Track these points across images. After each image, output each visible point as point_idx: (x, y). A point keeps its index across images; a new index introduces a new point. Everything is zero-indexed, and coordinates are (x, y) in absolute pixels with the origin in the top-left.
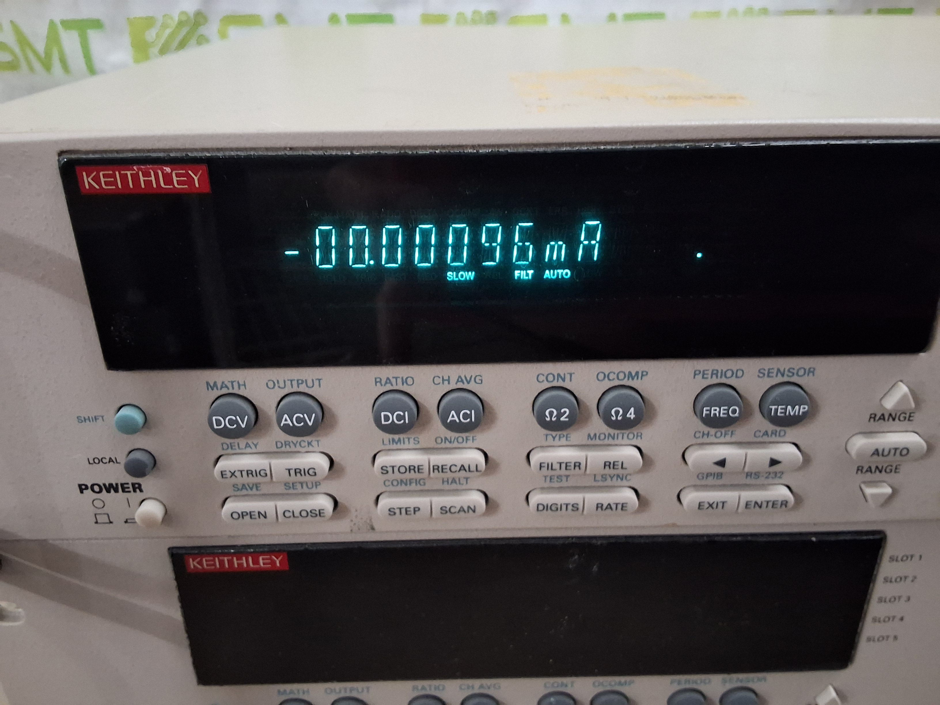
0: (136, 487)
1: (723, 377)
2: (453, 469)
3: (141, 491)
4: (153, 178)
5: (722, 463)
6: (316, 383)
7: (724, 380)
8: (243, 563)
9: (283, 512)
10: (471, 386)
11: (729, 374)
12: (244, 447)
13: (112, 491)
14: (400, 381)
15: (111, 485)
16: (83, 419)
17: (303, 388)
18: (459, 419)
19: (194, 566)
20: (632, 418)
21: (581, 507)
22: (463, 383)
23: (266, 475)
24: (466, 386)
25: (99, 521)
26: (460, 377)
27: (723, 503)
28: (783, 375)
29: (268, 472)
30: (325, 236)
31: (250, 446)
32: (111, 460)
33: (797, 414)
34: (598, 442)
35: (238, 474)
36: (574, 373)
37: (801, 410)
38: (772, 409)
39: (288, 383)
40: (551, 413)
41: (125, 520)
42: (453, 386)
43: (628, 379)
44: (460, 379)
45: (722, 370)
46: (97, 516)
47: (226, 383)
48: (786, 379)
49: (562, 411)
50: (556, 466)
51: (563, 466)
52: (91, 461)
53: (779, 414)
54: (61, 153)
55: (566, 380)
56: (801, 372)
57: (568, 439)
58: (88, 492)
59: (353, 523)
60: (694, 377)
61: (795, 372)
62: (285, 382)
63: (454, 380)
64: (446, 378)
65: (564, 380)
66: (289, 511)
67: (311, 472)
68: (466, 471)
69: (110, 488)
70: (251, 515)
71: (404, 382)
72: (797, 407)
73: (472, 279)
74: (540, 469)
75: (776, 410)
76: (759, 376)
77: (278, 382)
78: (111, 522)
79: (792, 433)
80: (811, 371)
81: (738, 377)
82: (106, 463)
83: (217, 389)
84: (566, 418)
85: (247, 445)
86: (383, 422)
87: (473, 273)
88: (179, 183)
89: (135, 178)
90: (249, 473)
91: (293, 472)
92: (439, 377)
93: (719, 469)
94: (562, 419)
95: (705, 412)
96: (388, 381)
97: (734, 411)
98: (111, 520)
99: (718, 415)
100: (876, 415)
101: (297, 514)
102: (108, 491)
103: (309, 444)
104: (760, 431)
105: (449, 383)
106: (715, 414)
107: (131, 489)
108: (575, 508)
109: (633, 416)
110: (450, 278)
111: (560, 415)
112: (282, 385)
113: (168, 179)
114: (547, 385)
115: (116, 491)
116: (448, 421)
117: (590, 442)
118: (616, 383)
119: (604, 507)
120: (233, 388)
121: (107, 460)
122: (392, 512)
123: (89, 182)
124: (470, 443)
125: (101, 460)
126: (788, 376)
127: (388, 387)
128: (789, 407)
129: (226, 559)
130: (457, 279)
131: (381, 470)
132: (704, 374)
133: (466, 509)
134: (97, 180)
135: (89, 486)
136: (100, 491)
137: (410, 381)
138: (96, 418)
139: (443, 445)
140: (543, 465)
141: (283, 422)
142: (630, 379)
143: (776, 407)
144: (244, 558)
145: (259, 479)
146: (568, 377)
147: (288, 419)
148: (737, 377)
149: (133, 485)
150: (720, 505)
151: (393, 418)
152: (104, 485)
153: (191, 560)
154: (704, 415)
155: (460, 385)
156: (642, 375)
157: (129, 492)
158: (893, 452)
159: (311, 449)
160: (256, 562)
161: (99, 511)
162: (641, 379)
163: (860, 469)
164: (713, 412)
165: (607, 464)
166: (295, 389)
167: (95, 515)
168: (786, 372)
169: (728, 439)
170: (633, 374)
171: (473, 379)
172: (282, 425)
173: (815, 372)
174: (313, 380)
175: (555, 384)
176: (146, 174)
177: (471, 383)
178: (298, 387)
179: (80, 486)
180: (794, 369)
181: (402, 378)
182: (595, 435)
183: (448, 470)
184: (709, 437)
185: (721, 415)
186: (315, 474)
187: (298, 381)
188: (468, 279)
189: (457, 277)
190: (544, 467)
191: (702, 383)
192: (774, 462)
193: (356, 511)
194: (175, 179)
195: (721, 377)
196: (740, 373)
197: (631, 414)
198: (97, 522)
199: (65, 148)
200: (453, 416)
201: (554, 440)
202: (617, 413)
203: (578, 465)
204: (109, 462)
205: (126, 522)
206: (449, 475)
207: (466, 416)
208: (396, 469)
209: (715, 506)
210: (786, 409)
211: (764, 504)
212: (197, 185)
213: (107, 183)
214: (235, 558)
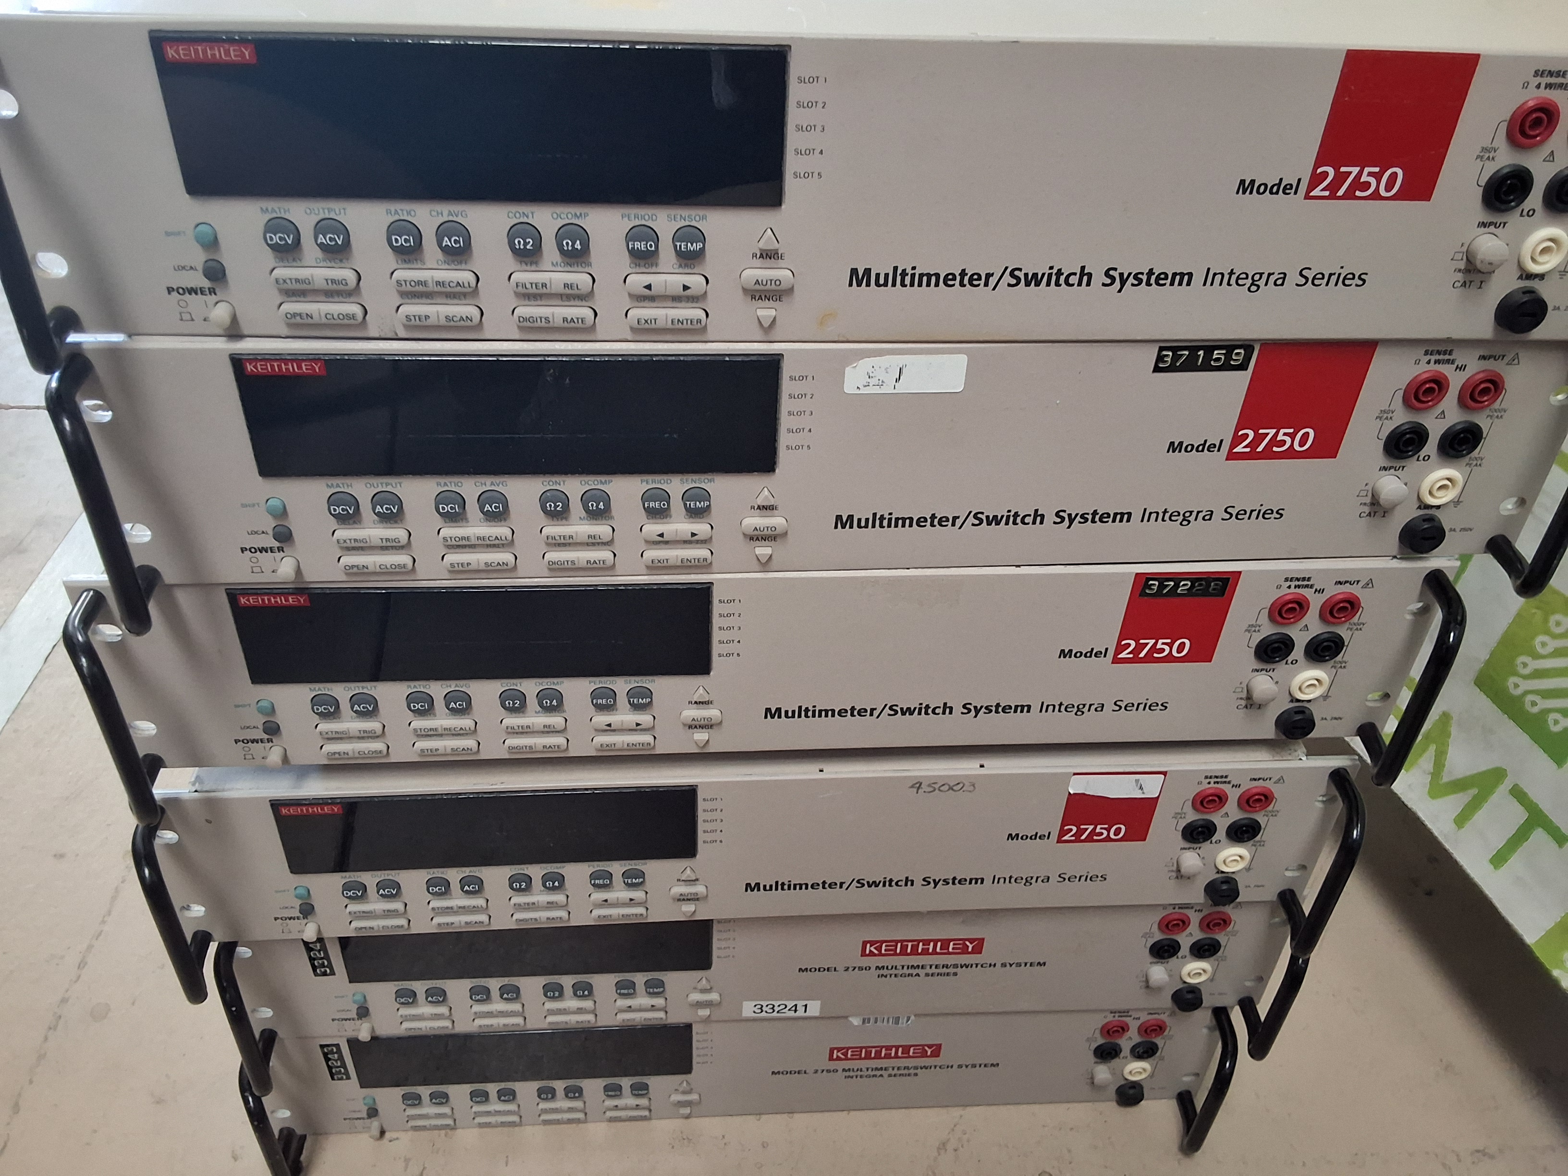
0: (212, 291)
1: (643, 220)
2: (451, 285)
3: (215, 294)
4: (217, 52)
5: (648, 287)
6: (342, 211)
7: (644, 222)
8: (289, 369)
9: (325, 314)
10: (459, 219)
11: (646, 218)
12: (291, 262)
13: (193, 293)
14: (404, 212)
15: (192, 288)
16: (169, 234)
17: (332, 215)
18: (452, 245)
19: (250, 368)
20: (579, 249)
21: (551, 320)
22: (453, 217)
23: (310, 283)
24: (455, 219)
25: (184, 318)
26: (450, 212)
27: (654, 319)
28: (685, 220)
29: (311, 281)
31: (296, 261)
32: (192, 267)
33: (695, 249)
34: (559, 269)
35: (289, 281)
36: (535, 213)
37: (698, 247)
38: (677, 244)
39: (322, 211)
40: (519, 242)
42: (446, 218)
43: (575, 219)
44: (450, 214)
45: (641, 215)
46: (183, 314)
47: (276, 209)
48: (687, 223)
49: (527, 241)
50: (529, 286)
51: (534, 285)
52: (177, 268)
53: (683, 249)
54: (151, 32)
55: (529, 217)
56: (697, 218)
57: (537, 265)
58: (175, 294)
60: (623, 220)
61: (693, 218)
62: (319, 210)
63: (446, 213)
64: (440, 211)
65: (527, 217)
66: (330, 314)
67: (343, 282)
68: (461, 287)
69: (192, 291)
70: (300, 315)
71: (408, 213)
72: (697, 245)
74: (518, 287)
75: (680, 246)
76: (668, 220)
77: (314, 210)
78: (192, 320)
79: (699, 267)
80: (704, 218)
82: (188, 270)
83: (269, 213)
84: (531, 246)
85: (294, 260)
86: (395, 245)
88: (235, 56)
89: (204, 51)
90: (297, 281)
91: (329, 282)
92: (435, 211)
93: (648, 292)
94: (528, 247)
95: (631, 246)
96: (397, 212)
97: (651, 246)
98: (193, 318)
99: (640, 249)
100: (755, 253)
101: (335, 317)
102: (190, 293)
103: (341, 261)
104: (675, 264)
105: (443, 216)
106: (638, 248)
107: (208, 292)
108: (546, 319)
109: (579, 247)
111: (526, 244)
112: (317, 212)
113: (227, 53)
114: (515, 221)
115: (196, 293)
116: (444, 246)
117: (553, 269)
118: (568, 221)
119: (569, 321)
120: (281, 214)
121: (189, 268)
122: (408, 318)
123: (171, 53)
124: (463, 266)
125: (184, 268)
126: (688, 221)
127: (397, 217)
128: (689, 244)
129: (276, 364)
131: (396, 283)
132: (629, 217)
133: (465, 318)
134: (177, 52)
135: (175, 288)
136: (184, 293)
137: (413, 213)
138: (179, 233)
139: (441, 266)
140: (518, 284)
141: (319, 240)
143: (680, 243)
144: (290, 365)
145: (305, 287)
146: (530, 215)
147: (323, 238)
148: (652, 220)
149: (209, 288)
150: (653, 321)
151: (402, 241)
152: (187, 288)
153: (248, 365)
154: (631, 249)
155: (451, 218)
156: (587, 217)
157: (206, 295)
158: (769, 282)
159: (342, 265)
160: (300, 368)
161: (183, 310)
162: (585, 219)
163: (751, 296)
164: (636, 246)
165: (566, 286)
166: (327, 216)
167: (180, 313)
168: (687, 218)
169: (654, 269)
170: (578, 215)
171: (459, 214)
172: (318, 243)
173: (707, 219)
174: (339, 209)
175: (522, 220)
176: (212, 49)
177: (458, 216)
178: (329, 214)
179: (168, 288)
180: (692, 216)
181: (407, 210)
182: (556, 263)
183: (448, 286)
184: (640, 267)
185: (642, 249)
186: (347, 285)
187: (328, 209)
190: (520, 285)
191: (630, 224)
192: (686, 288)
193: (382, 318)
194: (232, 53)
195: (641, 220)
196: (654, 218)
197: (577, 245)
198: (181, 320)
199: (154, 28)
200: (446, 242)
201: (527, 266)
202: (567, 244)
203: (544, 285)
204: (191, 269)
205: (205, 320)
206: (449, 290)
207: (456, 242)
208: (408, 284)
209: (649, 322)
210: (687, 245)
211: (685, 322)
212: (248, 58)
213: (185, 55)
214: (283, 364)
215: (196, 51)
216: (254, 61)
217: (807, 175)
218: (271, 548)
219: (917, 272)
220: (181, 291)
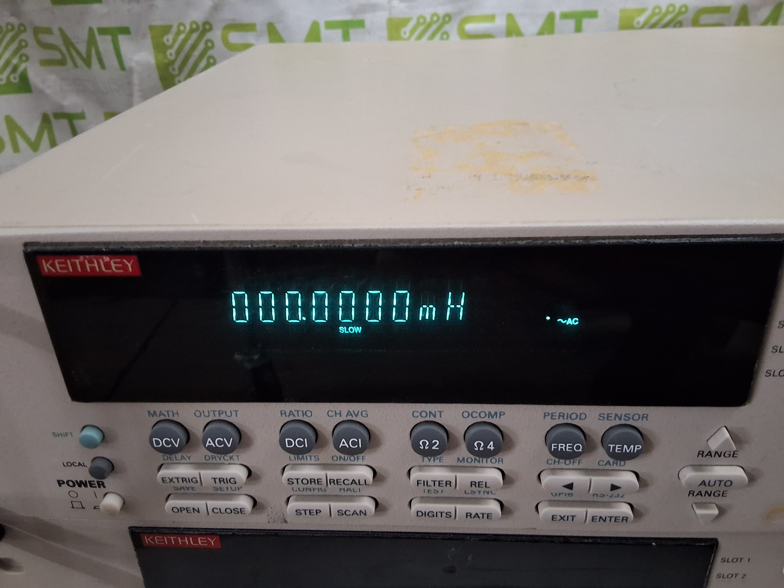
0: (101, 485)
1: (569, 418)
2: (346, 482)
3: (104, 487)
4: (96, 265)
5: (570, 486)
6: (234, 413)
7: (569, 421)
8: (186, 542)
9: (212, 509)
10: (359, 419)
11: (574, 416)
12: (180, 459)
13: (83, 486)
14: (300, 413)
15: (81, 482)
16: (57, 434)
17: (223, 417)
18: (349, 445)
19: (149, 542)
20: (492, 449)
21: (453, 514)
22: (352, 416)
23: (197, 482)
24: (354, 418)
25: (74, 507)
26: (349, 411)
27: (573, 517)
28: (620, 419)
29: (199, 480)
30: (240, 299)
31: (184, 458)
32: (80, 464)
33: (632, 451)
34: (466, 464)
35: (175, 480)
36: (443, 411)
37: (636, 449)
38: (610, 447)
39: (211, 413)
40: (424, 443)
41: (94, 507)
42: (344, 418)
43: (489, 417)
44: (349, 413)
45: (568, 414)
46: (73, 503)
47: (163, 412)
48: (623, 422)
49: (433, 442)
50: (431, 483)
51: (437, 483)
52: (66, 464)
53: (616, 451)
54: (26, 245)
55: (437, 416)
56: (636, 417)
57: (441, 461)
58: (65, 486)
59: (270, 517)
60: (544, 418)
61: (631, 416)
62: (209, 412)
63: (344, 413)
64: (338, 412)
65: (435, 416)
66: (217, 509)
67: (232, 481)
68: (357, 484)
69: (81, 484)
70: (187, 509)
71: (304, 414)
72: (632, 446)
73: (360, 332)
74: (418, 485)
75: (614, 448)
76: (599, 419)
77: (204, 412)
78: (83, 508)
79: (631, 464)
80: (645, 417)
81: (582, 419)
82: (76, 466)
83: (157, 416)
84: (437, 447)
85: (182, 457)
86: (287, 446)
87: (361, 328)
88: (116, 268)
89: (83, 265)
90: (184, 480)
91: (217, 480)
92: (333, 412)
93: (568, 491)
94: (433, 448)
95: (553, 447)
96: (291, 413)
97: (578, 448)
98: (84, 506)
99: (564, 450)
100: (703, 452)
101: (223, 510)
102: (80, 486)
103: (231, 458)
104: (603, 461)
105: (341, 416)
106: (562, 449)
107: (97, 485)
108: (448, 515)
110: (342, 331)
111: (431, 445)
112: (207, 414)
113: (107, 265)
114: (420, 420)
115: (86, 486)
116: (340, 447)
117: (459, 464)
118: (479, 420)
119: (473, 516)
120: (169, 416)
121: (77, 464)
122: (298, 512)
123: (48, 268)
124: (360, 461)
125: (72, 464)
126: (625, 420)
127: (292, 418)
128: (625, 446)
129: (172, 538)
130: (348, 332)
131: (288, 482)
132: (552, 416)
133: (358, 512)
134: (53, 265)
135: (65, 482)
136: (74, 486)
137: (309, 414)
138: (66, 434)
139: (338, 462)
140: (419, 482)
141: (208, 444)
142: (490, 417)
143: (614, 445)
144: (186, 538)
145: (192, 485)
146: (438, 414)
147: (211, 441)
148: (580, 419)
149: (98, 482)
150: (570, 518)
151: (295, 443)
152: (77, 481)
153: (146, 538)
154: (552, 450)
155: (350, 418)
156: (500, 415)
157: (96, 487)
158: (718, 483)
159: (232, 461)
160: (195, 541)
161: (74, 500)
162: (500, 417)
163: (691, 493)
164: (560, 447)
165: (473, 484)
166: (217, 418)
167: (72, 502)
168: (623, 417)
169: (576, 466)
170: (493, 414)
171: (360, 413)
172: (207, 446)
173: (648, 418)
174: (231, 412)
175: (428, 419)
176: (91, 262)
177: (358, 416)
178: (220, 416)
179: (58, 481)
180: (629, 415)
181: (303, 411)
182: (464, 459)
183: (342, 483)
184: (560, 464)
185: (567, 450)
186: (236, 483)
187: (219, 411)
188: (356, 332)
189: (347, 330)
190: (421, 483)
191: (550, 423)
192: (614, 487)
193: (272, 508)
194: (113, 265)
195: (567, 418)
196: (583, 416)
197: (490, 446)
198: (72, 508)
199: (28, 241)
200: (343, 443)
201: (429, 461)
202: (479, 445)
203: (449, 483)
204: (79, 465)
206: (343, 486)
207: (354, 443)
208: (300, 481)
209: (566, 518)
210: (622, 447)
211: (608, 519)
212: (130, 270)
213: (61, 268)
214: (179, 538)
215: (74, 265)
216: (138, 273)
220: (71, 484)
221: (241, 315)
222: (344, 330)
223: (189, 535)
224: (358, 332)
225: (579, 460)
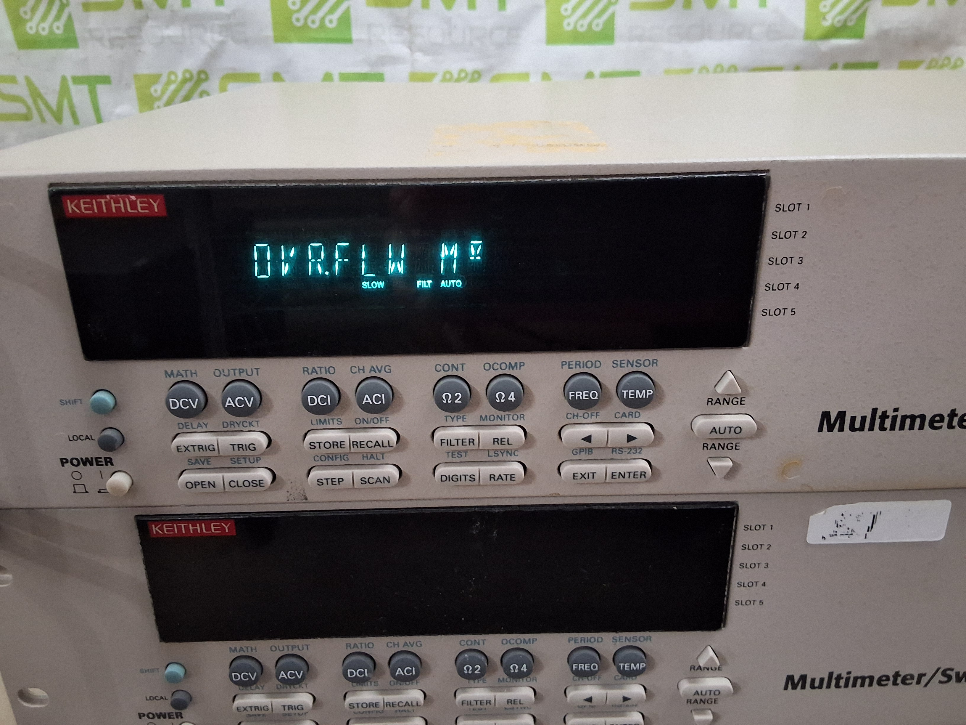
0: (109, 461)
1: (585, 367)
2: (370, 444)
3: (112, 464)
4: (122, 205)
5: (588, 439)
6: (255, 371)
7: (586, 370)
8: (197, 529)
9: (229, 481)
10: (382, 375)
11: (589, 364)
12: (196, 427)
13: (88, 464)
14: (323, 370)
15: (87, 459)
16: (65, 402)
17: (244, 376)
18: (372, 402)
19: (156, 531)
20: (513, 401)
21: (477, 477)
22: (375, 372)
23: (214, 449)
24: (377, 374)
25: (77, 491)
26: (373, 367)
27: (593, 473)
28: (632, 366)
29: (216, 447)
30: (262, 252)
31: (201, 426)
32: (87, 437)
33: (644, 397)
34: (489, 422)
35: (191, 448)
36: (465, 364)
37: (648, 394)
38: (624, 392)
39: (232, 372)
40: (447, 396)
41: (98, 490)
42: (367, 375)
43: (509, 369)
44: (373, 369)
45: (583, 362)
46: (76, 487)
47: (181, 372)
48: (635, 369)
49: (456, 395)
50: (454, 442)
51: (460, 442)
52: (71, 439)
53: (630, 397)
54: (51, 185)
55: (459, 369)
56: (647, 363)
57: (465, 420)
58: (68, 466)
59: (289, 494)
60: (562, 368)
61: (642, 362)
62: (229, 370)
63: (367, 369)
64: (361, 368)
65: (457, 370)
66: (234, 481)
67: (252, 447)
68: (380, 446)
69: (86, 462)
70: (202, 484)
71: (327, 371)
72: (644, 391)
73: (382, 287)
74: (441, 445)
75: (628, 394)
76: (613, 367)
77: (223, 372)
78: (87, 492)
79: (646, 414)
80: (655, 362)
81: (597, 367)
82: (83, 440)
83: (174, 377)
84: (459, 401)
85: (199, 425)
86: (310, 404)
87: (384, 282)
88: (142, 208)
89: (108, 204)
90: (200, 447)
91: (236, 447)
92: (356, 367)
93: (586, 444)
94: (456, 402)
95: (571, 396)
96: (314, 370)
97: (594, 395)
98: (87, 490)
99: (581, 398)
100: (712, 400)
101: (240, 484)
102: (85, 465)
103: (250, 424)
104: (619, 413)
105: (364, 372)
106: (579, 397)
107: (104, 463)
108: (472, 478)
109: (513, 399)
110: (365, 286)
111: (454, 398)
112: (227, 373)
113: (133, 205)
114: (444, 374)
115: (91, 465)
116: (364, 403)
117: (482, 423)
118: (500, 372)
119: (496, 478)
120: (187, 376)
121: (84, 438)
122: (320, 482)
123: (72, 208)
124: (383, 424)
125: (79, 438)
126: (636, 366)
127: (314, 376)
128: (638, 392)
129: (183, 525)
130: (370, 288)
131: (310, 446)
132: (569, 365)
133: (382, 480)
134: (78, 206)
135: (69, 459)
136: (78, 465)
137: (332, 370)
138: (75, 401)
139: (361, 425)
140: (443, 441)
141: (227, 404)
142: (511, 369)
143: (627, 391)
144: (198, 525)
145: (208, 454)
146: (460, 367)
147: (231, 401)
148: (596, 367)
149: (106, 459)
150: (591, 475)
151: (318, 401)
152: (82, 459)
153: (153, 526)
154: (570, 398)
155: (373, 374)
156: (520, 366)
157: (102, 465)
158: (728, 430)
159: (252, 428)
160: (208, 528)
161: (77, 482)
162: (520, 369)
163: (705, 446)
164: (577, 396)
165: (496, 441)
166: (238, 377)
167: (74, 485)
168: (635, 364)
169: (594, 419)
170: (513, 365)
171: (383, 368)
172: (226, 406)
173: (658, 363)
174: (252, 369)
175: (450, 373)
176: (117, 202)
177: (382, 372)
178: (240, 375)
179: (61, 460)
180: (640, 360)
181: (325, 368)
182: (486, 416)
183: (365, 446)
184: (579, 418)
185: (584, 398)
186: (255, 449)
187: (239, 370)
188: (379, 287)
189: (370, 285)
190: (444, 443)
191: (569, 372)
192: (630, 438)
193: (291, 482)
194: (139, 205)
195: (583, 367)
196: (598, 364)
197: (511, 397)
198: (75, 492)
199: (54, 181)
200: (367, 399)
201: (453, 421)
202: (500, 396)
203: (471, 441)
204: (86, 439)
206: (366, 449)
207: (377, 399)
208: (322, 445)
209: (586, 476)
210: (635, 393)
211: (627, 475)
212: (156, 210)
213: (86, 209)
214: (190, 525)
215: (99, 205)
216: (164, 213)
217: (778, 312)
218: (169, 714)
219: (900, 414)
220: (75, 462)
221: (263, 271)
222: (367, 285)
223: (201, 521)
224: (381, 288)
225: (597, 413)
